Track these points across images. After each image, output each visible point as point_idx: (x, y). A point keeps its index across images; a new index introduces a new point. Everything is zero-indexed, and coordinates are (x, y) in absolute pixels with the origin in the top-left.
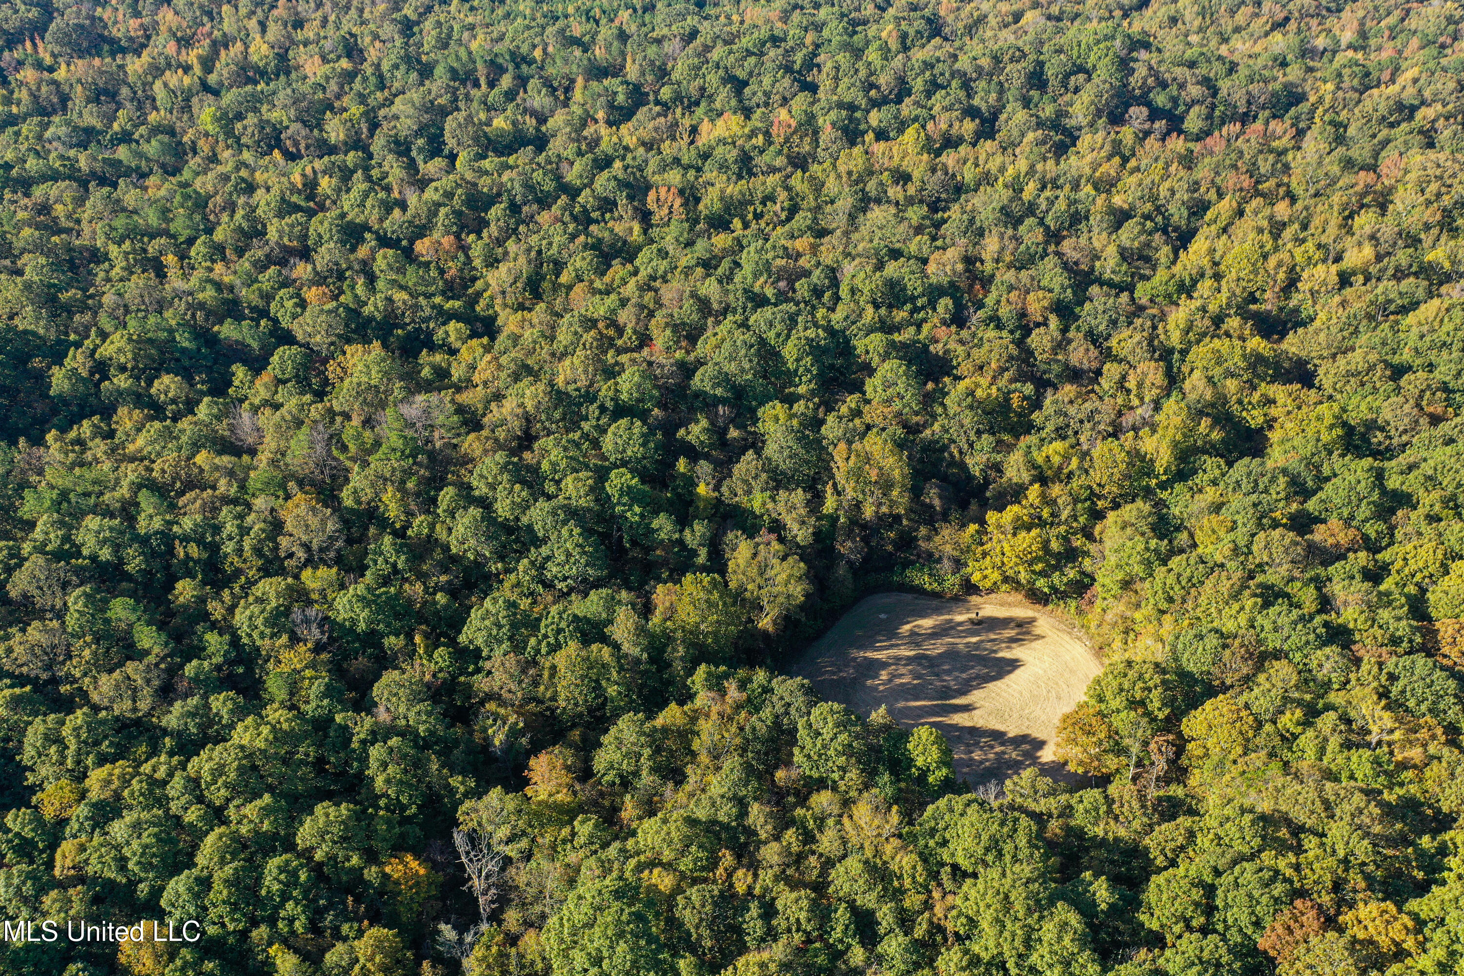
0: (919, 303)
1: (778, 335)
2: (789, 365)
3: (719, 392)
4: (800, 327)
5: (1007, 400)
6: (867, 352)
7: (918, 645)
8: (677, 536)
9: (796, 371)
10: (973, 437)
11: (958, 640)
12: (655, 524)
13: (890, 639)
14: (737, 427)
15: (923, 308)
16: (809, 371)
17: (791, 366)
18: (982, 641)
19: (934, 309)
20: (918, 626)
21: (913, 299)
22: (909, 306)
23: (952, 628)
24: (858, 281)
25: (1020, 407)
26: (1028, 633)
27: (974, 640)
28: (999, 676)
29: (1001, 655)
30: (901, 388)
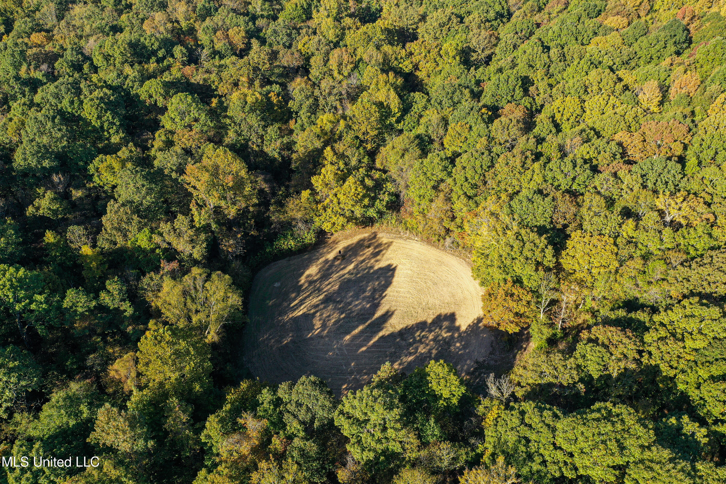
0: (160, 54)
1: (72, 102)
2: (94, 123)
3: (46, 163)
4: (85, 91)
5: (269, 99)
6: (151, 96)
7: (319, 290)
8: (94, 303)
9: (102, 127)
10: (261, 132)
11: (341, 273)
12: (66, 304)
13: (298, 295)
14: (77, 188)
15: (164, 58)
16: (113, 124)
17: (97, 124)
18: (357, 266)
19: (172, 56)
20: (309, 276)
21: (154, 53)
22: (154, 59)
23: (331, 266)
24: (107, 49)
25: (279, 101)
26: (380, 245)
27: (351, 267)
28: (388, 284)
29: (376, 268)
30: (194, 113)
